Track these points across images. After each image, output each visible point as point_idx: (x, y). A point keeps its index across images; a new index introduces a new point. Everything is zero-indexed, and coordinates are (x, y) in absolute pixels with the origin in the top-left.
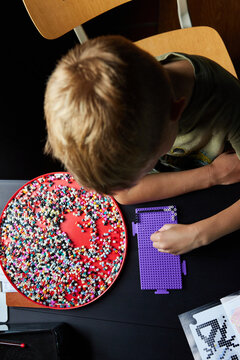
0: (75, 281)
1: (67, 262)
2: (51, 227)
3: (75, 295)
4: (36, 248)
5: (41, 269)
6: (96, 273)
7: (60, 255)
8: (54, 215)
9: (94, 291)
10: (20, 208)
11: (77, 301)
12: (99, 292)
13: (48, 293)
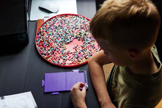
0: (49, 45)
1: (59, 41)
2: (75, 35)
3: (43, 45)
4: (65, 29)
5: (55, 31)
6: (53, 54)
7: (62, 39)
8: (81, 36)
9: (44, 53)
10: (84, 22)
11: (40, 46)
12: (44, 55)
13: (43, 34)
